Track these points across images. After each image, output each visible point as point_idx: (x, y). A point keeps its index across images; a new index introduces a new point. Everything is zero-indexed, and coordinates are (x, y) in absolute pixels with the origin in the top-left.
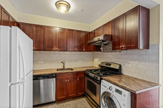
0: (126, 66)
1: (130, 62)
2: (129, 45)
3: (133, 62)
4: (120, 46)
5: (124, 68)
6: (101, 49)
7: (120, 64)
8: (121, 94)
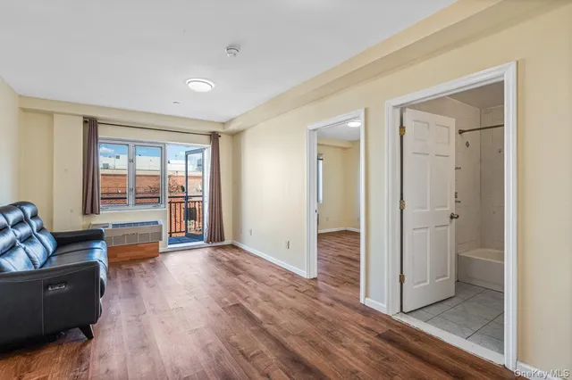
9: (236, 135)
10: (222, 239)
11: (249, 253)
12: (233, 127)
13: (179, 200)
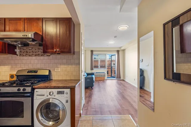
0: (55, 71)
1: (59, 66)
2: (63, 49)
3: (62, 66)
4: (54, 49)
5: (53, 73)
6: (16, 50)
7: (50, 69)
8: (63, 94)
9: (124, 50)
10: (120, 78)
11: (126, 82)
12: (122, 48)
13: (110, 68)
